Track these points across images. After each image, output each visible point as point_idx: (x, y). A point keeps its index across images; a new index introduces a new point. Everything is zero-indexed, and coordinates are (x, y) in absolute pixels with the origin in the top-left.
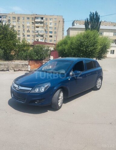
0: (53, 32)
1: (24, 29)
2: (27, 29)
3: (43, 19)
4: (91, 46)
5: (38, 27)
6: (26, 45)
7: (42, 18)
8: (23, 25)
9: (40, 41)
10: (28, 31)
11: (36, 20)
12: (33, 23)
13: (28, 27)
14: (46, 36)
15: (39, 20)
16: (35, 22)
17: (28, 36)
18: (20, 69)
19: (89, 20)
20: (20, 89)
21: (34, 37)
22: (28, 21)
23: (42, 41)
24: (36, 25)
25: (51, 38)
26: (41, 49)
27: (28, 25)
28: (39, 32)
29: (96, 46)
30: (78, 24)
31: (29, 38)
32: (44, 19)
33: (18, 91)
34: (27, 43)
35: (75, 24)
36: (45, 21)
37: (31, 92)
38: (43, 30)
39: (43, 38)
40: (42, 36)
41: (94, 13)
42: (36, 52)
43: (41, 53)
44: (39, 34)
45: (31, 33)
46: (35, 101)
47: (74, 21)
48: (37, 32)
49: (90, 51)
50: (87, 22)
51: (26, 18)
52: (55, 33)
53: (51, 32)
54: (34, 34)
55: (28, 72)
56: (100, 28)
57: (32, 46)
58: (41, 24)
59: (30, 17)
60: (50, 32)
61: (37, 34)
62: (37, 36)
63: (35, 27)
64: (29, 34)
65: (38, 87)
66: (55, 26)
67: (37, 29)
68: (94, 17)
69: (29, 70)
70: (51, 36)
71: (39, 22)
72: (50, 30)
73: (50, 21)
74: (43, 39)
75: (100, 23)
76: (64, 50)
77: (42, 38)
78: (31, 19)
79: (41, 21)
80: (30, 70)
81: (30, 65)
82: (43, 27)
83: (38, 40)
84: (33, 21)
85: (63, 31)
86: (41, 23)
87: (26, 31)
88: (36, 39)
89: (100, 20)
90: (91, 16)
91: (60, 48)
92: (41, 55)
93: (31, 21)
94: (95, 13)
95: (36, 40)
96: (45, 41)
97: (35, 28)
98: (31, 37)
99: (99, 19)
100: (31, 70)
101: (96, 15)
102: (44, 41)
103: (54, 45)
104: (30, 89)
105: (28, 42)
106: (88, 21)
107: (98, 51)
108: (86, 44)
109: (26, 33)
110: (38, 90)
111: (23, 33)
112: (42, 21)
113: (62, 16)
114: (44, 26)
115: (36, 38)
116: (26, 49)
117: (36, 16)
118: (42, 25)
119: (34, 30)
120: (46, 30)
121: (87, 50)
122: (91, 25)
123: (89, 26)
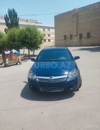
41: (11, 10)
50: (6, 17)
75: (19, 19)
89: (18, 17)
90: (9, 12)
94: (12, 10)
99: (17, 15)
101: (14, 12)
122: (11, 20)
123: (9, 21)
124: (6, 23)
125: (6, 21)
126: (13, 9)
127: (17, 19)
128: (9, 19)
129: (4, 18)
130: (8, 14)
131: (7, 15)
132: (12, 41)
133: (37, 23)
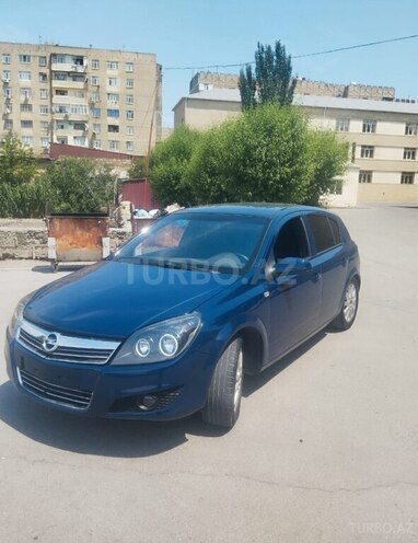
0: (123, 114)
1: (8, 99)
2: (23, 99)
3: (82, 63)
4: (283, 164)
5: (61, 92)
6: (20, 158)
7: (79, 60)
8: (6, 83)
9: (71, 142)
10: (26, 106)
11: (57, 67)
12: (44, 76)
13: (25, 90)
14: (95, 125)
15: (68, 66)
16: (51, 71)
17: (27, 124)
18: (7, 251)
19: (253, 71)
20: (60, 349)
21: (50, 129)
22: (22, 66)
23: (78, 144)
24: (57, 84)
25: (113, 136)
26: (82, 172)
27: (25, 82)
28: (69, 111)
29: (302, 163)
30: (210, 87)
31: (26, 131)
32: (85, 62)
33: (48, 355)
34: (21, 151)
35: (201, 87)
36: (89, 70)
37: (116, 361)
38: (84, 102)
39: (86, 133)
40: (80, 125)
41: (269, 48)
42: (60, 187)
43: (81, 191)
44: (66, 117)
45: (36, 115)
46: (139, 398)
47: (198, 74)
48: (61, 111)
49: (278, 182)
50: (246, 77)
51: (15, 59)
52: (130, 114)
53: (114, 113)
54: (48, 118)
55: (49, 264)
56: (293, 103)
57: (42, 162)
58: (74, 80)
59: (33, 53)
60: (109, 111)
61: (60, 117)
62: (62, 127)
63: (54, 93)
64: (27, 116)
65: (145, 335)
66: (130, 92)
67: (58, 99)
68: (271, 62)
69: (52, 254)
70: (114, 128)
71: (69, 73)
72: (111, 104)
73: (110, 72)
74: (84, 137)
75: (295, 82)
76: (177, 178)
77: (80, 133)
78: (35, 62)
79: (73, 70)
80: (55, 257)
81: (56, 237)
82: (82, 93)
83: (63, 141)
84: (46, 71)
85: (158, 107)
86: (75, 76)
87: (16, 107)
88: (55, 137)
89: (293, 74)
90: (261, 58)
91: (161, 170)
92: (81, 197)
93: (35, 67)
94: (273, 49)
95: (55, 141)
96: (91, 143)
97: (52, 97)
98: (37, 130)
99: (290, 69)
100: (61, 253)
101: (278, 55)
102: (86, 145)
103: (128, 161)
104: (114, 345)
105: (27, 148)
106: (249, 74)
107: (306, 180)
108: (266, 156)
109: (17, 116)
110: (145, 349)
111: (5, 115)
112: (80, 69)
113: (154, 55)
114: (86, 89)
115: (58, 134)
116: (21, 173)
117: (57, 51)
118: (80, 85)
119: (47, 103)
120: (93, 104)
121: (269, 179)
122: (261, 91)
123: (256, 93)
124: (243, 101)
125: (243, 92)
126: (278, 46)
127: (290, 84)
128: (257, 87)
129: (237, 80)
130: (254, 67)
131: (249, 70)
132: (207, 172)
133: (390, 100)
